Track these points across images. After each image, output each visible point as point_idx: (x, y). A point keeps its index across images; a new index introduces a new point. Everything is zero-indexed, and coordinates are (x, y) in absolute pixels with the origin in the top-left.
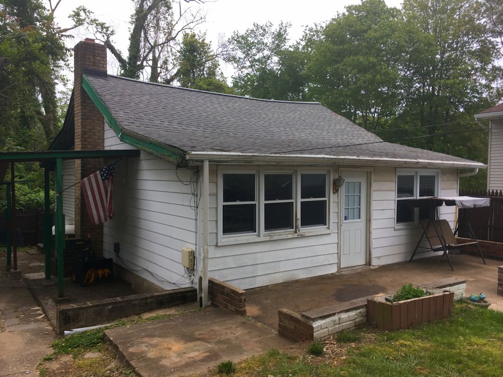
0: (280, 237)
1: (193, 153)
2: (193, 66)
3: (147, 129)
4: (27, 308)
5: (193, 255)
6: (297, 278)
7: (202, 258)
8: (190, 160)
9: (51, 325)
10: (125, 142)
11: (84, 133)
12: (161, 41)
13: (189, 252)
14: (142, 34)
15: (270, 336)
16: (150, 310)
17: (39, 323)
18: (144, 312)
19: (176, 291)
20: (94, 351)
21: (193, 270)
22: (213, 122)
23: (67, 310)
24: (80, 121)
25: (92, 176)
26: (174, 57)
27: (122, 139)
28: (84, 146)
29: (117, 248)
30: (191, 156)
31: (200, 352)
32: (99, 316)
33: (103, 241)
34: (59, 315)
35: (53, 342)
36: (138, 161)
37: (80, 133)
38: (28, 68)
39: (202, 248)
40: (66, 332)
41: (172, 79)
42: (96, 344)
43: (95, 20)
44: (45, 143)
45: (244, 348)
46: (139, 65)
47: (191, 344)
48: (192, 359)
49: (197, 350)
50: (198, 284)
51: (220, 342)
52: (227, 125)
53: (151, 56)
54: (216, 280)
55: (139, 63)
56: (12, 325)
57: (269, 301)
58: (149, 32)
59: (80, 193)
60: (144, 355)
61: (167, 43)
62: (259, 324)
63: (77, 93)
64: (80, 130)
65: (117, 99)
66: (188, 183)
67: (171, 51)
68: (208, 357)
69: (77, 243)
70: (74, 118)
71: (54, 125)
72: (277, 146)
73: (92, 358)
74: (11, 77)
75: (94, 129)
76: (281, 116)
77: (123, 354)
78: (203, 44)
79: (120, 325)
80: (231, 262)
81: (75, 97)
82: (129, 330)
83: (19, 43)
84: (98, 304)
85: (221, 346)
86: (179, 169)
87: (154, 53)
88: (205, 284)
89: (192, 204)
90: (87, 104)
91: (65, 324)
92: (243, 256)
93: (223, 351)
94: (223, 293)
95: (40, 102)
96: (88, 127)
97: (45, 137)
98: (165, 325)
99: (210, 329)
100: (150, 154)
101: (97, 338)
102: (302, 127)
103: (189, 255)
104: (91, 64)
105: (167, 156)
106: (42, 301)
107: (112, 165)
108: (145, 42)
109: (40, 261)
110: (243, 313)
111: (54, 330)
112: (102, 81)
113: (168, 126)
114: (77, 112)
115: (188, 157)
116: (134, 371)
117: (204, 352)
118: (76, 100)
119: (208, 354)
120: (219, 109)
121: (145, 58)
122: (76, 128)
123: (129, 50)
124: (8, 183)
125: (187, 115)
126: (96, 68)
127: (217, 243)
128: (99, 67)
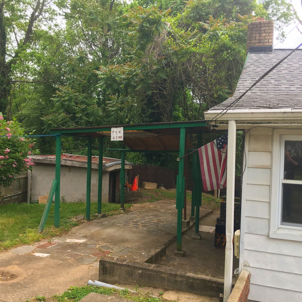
23: (105, 261)
32: (130, 277)
104: (256, 41)
127: (269, 234)
128: (264, 43)
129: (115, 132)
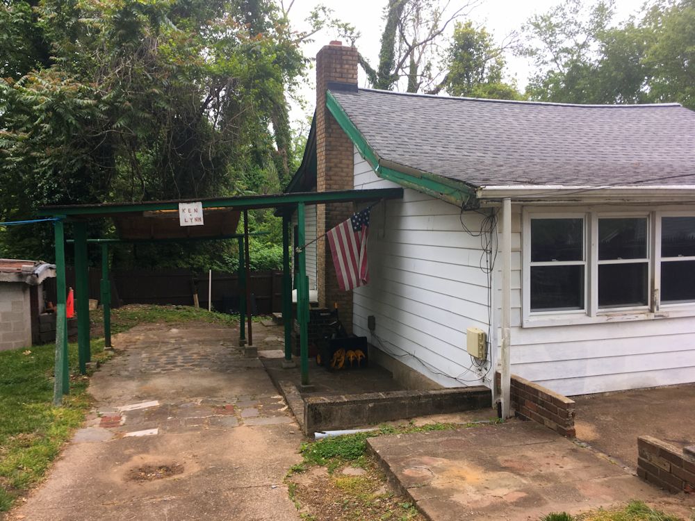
0: (625, 319)
1: (488, 187)
2: (468, 68)
3: (414, 157)
4: (266, 396)
5: (484, 339)
6: (654, 385)
7: (500, 343)
8: (483, 199)
9: (297, 422)
10: (385, 178)
11: (328, 169)
12: (421, 39)
13: (479, 335)
14: (397, 32)
15: (624, 477)
16: (425, 414)
17: (281, 417)
18: (416, 417)
19: (460, 390)
20: (355, 465)
21: (485, 361)
22: (508, 144)
23: (317, 404)
24: (324, 153)
25: (341, 225)
26: (441, 59)
27: (380, 174)
28: (328, 185)
29: (372, 323)
30: (484, 193)
31: (511, 490)
32: (357, 416)
33: (352, 313)
34: (307, 410)
35: (301, 447)
36: (401, 204)
37: (324, 170)
38: (260, 88)
39: (500, 330)
40: (317, 435)
41: (437, 90)
42: (356, 456)
43: (337, 21)
44: (278, 186)
45: (582, 492)
46: (392, 76)
47: (494, 475)
48: (500, 500)
49: (506, 486)
50: (493, 381)
51: (538, 477)
52: (529, 147)
53: (408, 62)
54: (523, 379)
55: (392, 72)
56: (250, 417)
57: (609, 418)
58: (406, 28)
59: (324, 248)
60: (425, 482)
61: (431, 39)
62: (601, 454)
63: (321, 117)
64: (323, 166)
65: (371, 119)
66: (478, 233)
67: (437, 50)
68: (525, 499)
69: (321, 314)
70: (316, 150)
71: (288, 163)
72: (616, 174)
73: (353, 476)
74: (240, 101)
75: (341, 163)
76: (616, 128)
77: (396, 477)
78: (482, 36)
79: (387, 432)
80: (543, 353)
81: (317, 122)
82: (400, 442)
83: (250, 56)
84: (355, 399)
85: (543, 484)
86: (464, 212)
87: (412, 56)
88: (505, 385)
89: (484, 265)
90: (332, 130)
91: (315, 423)
92: (561, 345)
93: (547, 493)
94: (535, 400)
95: (272, 135)
96: (334, 160)
97: (277, 178)
98: (451, 440)
99: (521, 454)
100: (421, 192)
101: (358, 448)
102: (653, 143)
103: (479, 340)
104: (337, 75)
105: (447, 195)
106: (283, 388)
107: (366, 211)
108: (400, 42)
109: (276, 334)
110: (571, 435)
111: (300, 429)
112: (351, 96)
113: (441, 152)
114: (320, 141)
115: (479, 195)
116: (414, 505)
117: (517, 491)
118: (319, 125)
119: (523, 495)
120: (515, 123)
121: (400, 66)
122: (318, 163)
123: (381, 57)
124: (240, 237)
125: (468, 136)
126: (344, 80)
127: (522, 323)
128: (347, 78)
129: (186, 211)
